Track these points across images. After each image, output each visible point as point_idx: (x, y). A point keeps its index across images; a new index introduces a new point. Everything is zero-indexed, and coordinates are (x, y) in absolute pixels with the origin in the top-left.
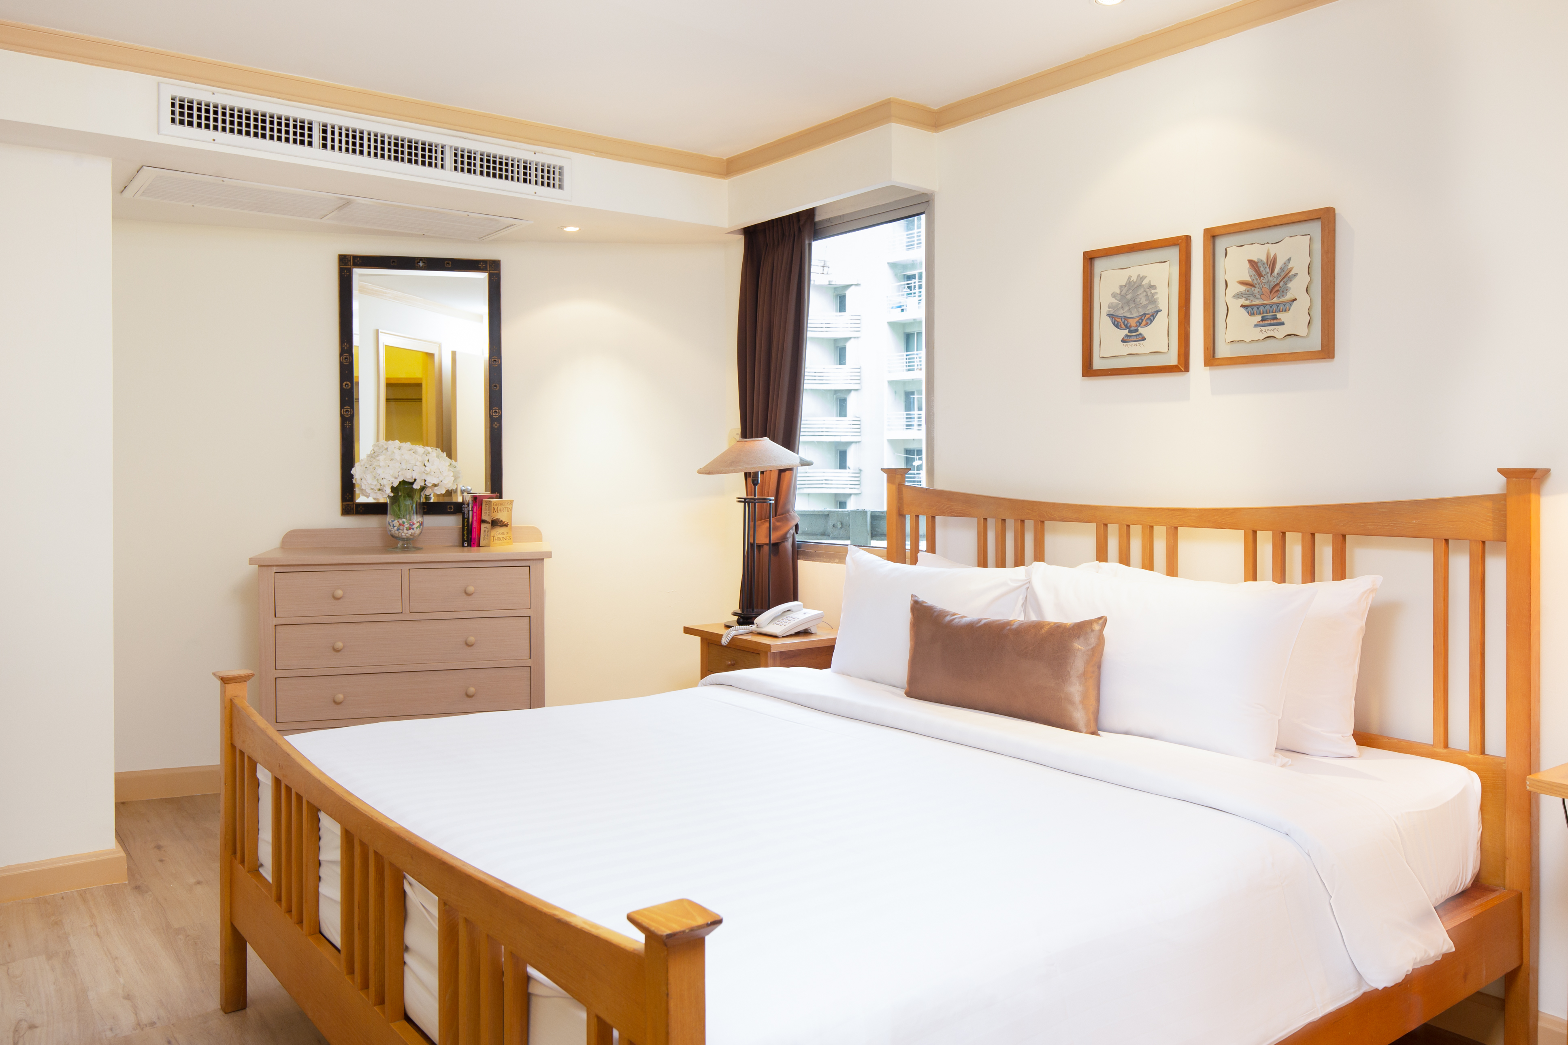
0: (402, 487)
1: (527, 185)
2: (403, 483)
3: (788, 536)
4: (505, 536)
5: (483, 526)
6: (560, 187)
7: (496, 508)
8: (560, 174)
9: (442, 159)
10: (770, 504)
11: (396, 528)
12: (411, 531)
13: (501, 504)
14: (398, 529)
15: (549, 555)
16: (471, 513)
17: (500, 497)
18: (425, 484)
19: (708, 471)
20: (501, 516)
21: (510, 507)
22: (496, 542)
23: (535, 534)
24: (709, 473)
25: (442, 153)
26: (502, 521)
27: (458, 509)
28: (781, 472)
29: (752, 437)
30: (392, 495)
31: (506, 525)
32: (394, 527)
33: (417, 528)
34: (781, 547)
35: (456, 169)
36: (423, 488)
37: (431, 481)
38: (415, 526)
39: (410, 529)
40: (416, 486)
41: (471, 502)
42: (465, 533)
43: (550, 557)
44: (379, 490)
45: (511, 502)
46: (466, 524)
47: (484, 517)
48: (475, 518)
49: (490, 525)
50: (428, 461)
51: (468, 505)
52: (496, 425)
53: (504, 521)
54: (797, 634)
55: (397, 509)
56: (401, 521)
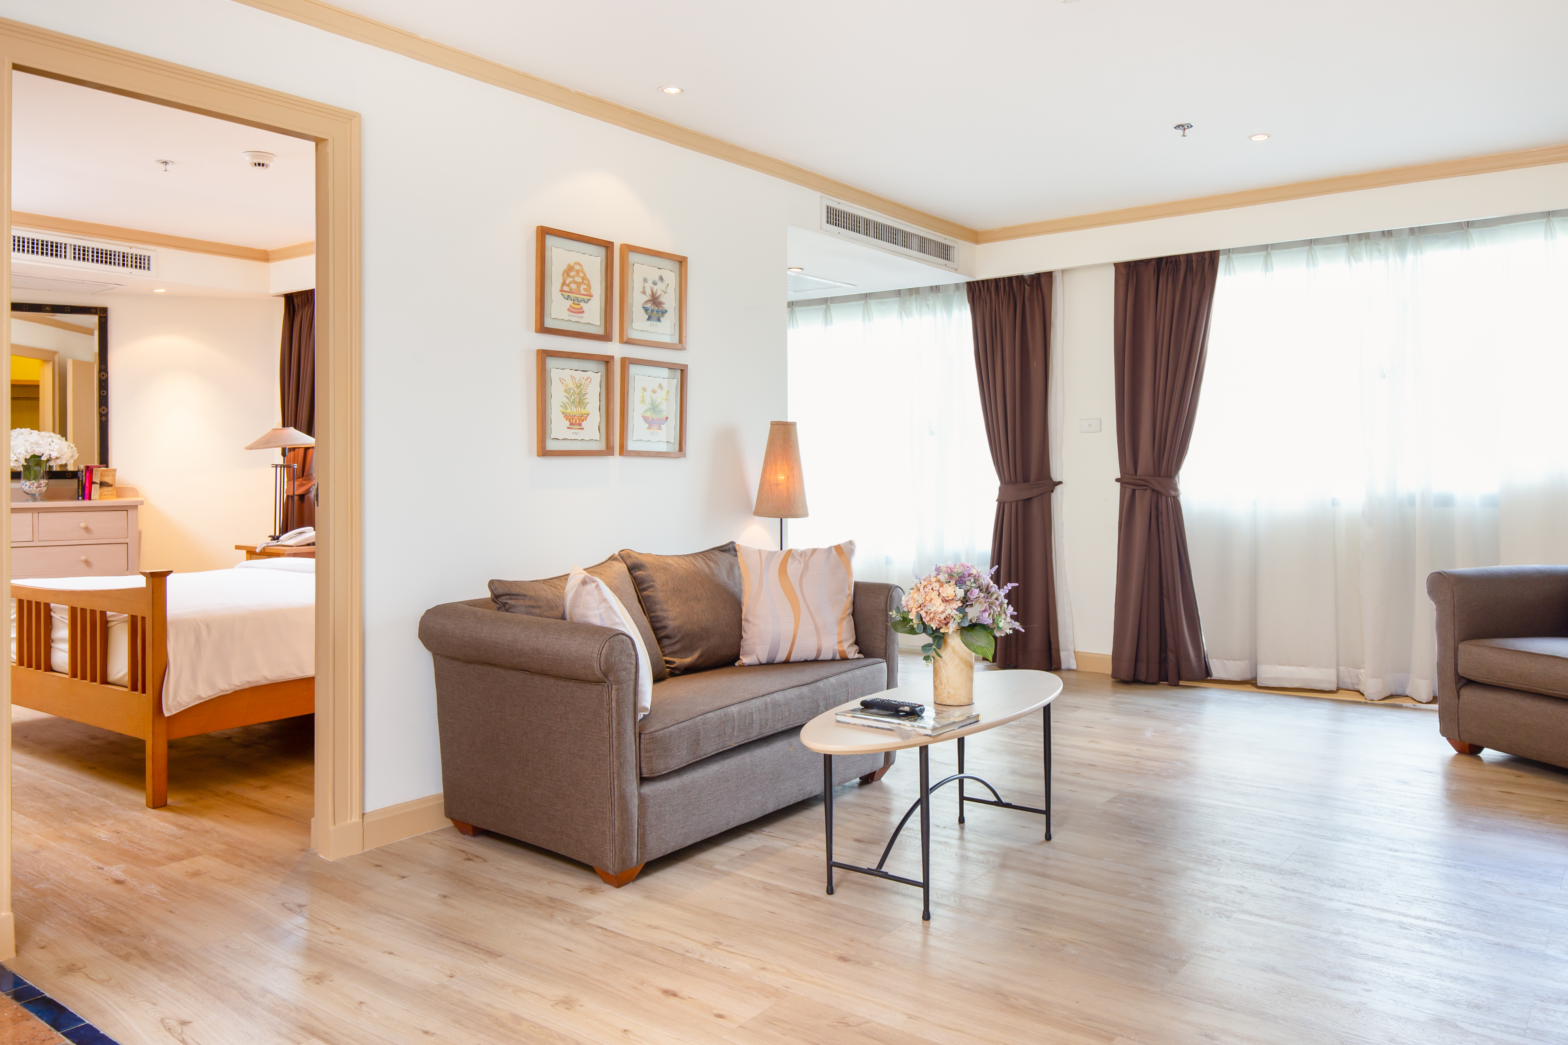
0: (33, 459)
1: (125, 268)
2: (34, 456)
3: (311, 490)
4: (110, 493)
5: (94, 486)
6: (149, 268)
7: (103, 474)
8: (149, 260)
9: (65, 252)
10: (294, 468)
11: (27, 487)
12: (39, 489)
13: (107, 471)
14: (29, 487)
15: (142, 503)
16: (84, 477)
17: (107, 467)
18: (50, 457)
19: (250, 448)
20: (108, 479)
21: (114, 473)
22: (103, 496)
23: (134, 491)
24: (250, 449)
25: (65, 248)
26: (108, 483)
27: (74, 475)
28: (307, 449)
29: (288, 427)
30: (25, 464)
31: (111, 486)
32: (26, 486)
33: (44, 486)
34: (306, 497)
35: (75, 258)
36: (48, 460)
37: (54, 455)
38: (42, 486)
39: (39, 487)
40: (44, 458)
41: (84, 470)
42: (80, 491)
43: (143, 504)
44: (16, 461)
45: (115, 470)
46: (80, 485)
47: (94, 480)
48: (87, 481)
49: (99, 485)
50: (53, 442)
51: (82, 472)
52: (104, 419)
53: (109, 482)
54: (308, 545)
55: (28, 474)
56: (31, 482)
